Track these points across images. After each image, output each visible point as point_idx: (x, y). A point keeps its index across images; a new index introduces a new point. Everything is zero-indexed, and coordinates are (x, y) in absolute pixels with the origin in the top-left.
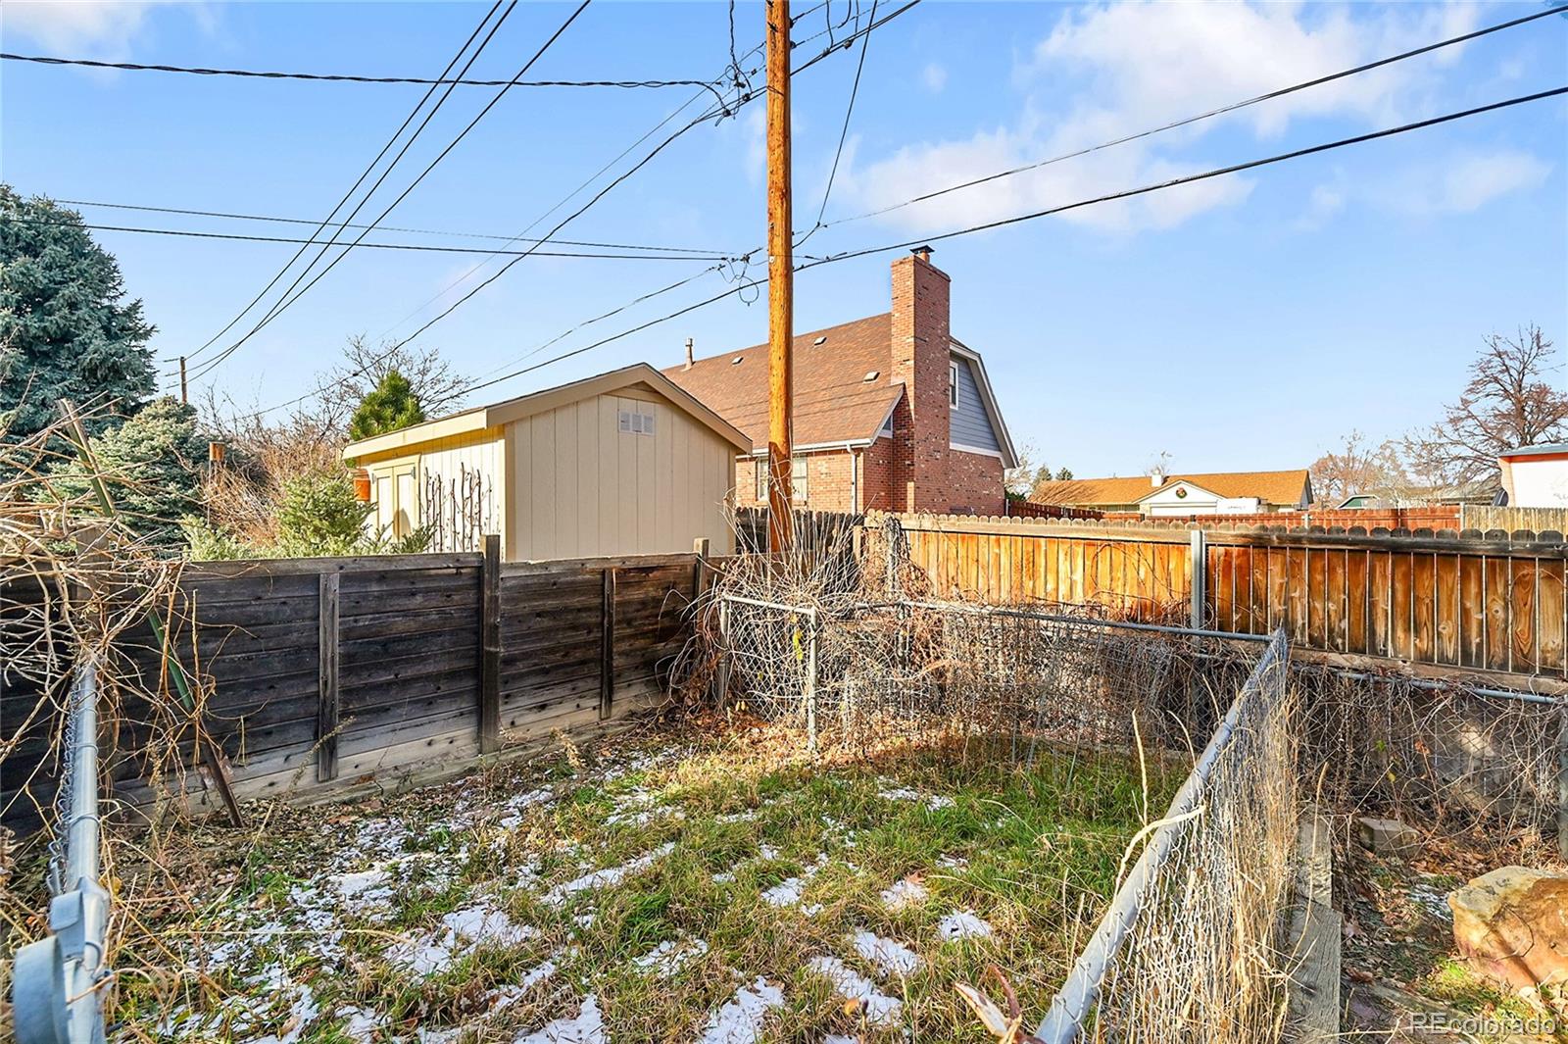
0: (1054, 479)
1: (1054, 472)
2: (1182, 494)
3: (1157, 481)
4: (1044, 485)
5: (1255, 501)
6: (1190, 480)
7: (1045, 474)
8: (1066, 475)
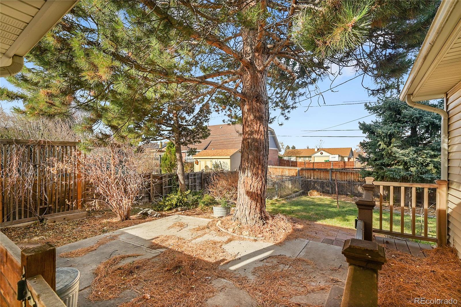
0: (290, 149)
1: (291, 147)
2: (322, 154)
3: (316, 150)
4: (288, 150)
5: (338, 156)
6: (324, 150)
7: (288, 147)
8: (294, 148)
